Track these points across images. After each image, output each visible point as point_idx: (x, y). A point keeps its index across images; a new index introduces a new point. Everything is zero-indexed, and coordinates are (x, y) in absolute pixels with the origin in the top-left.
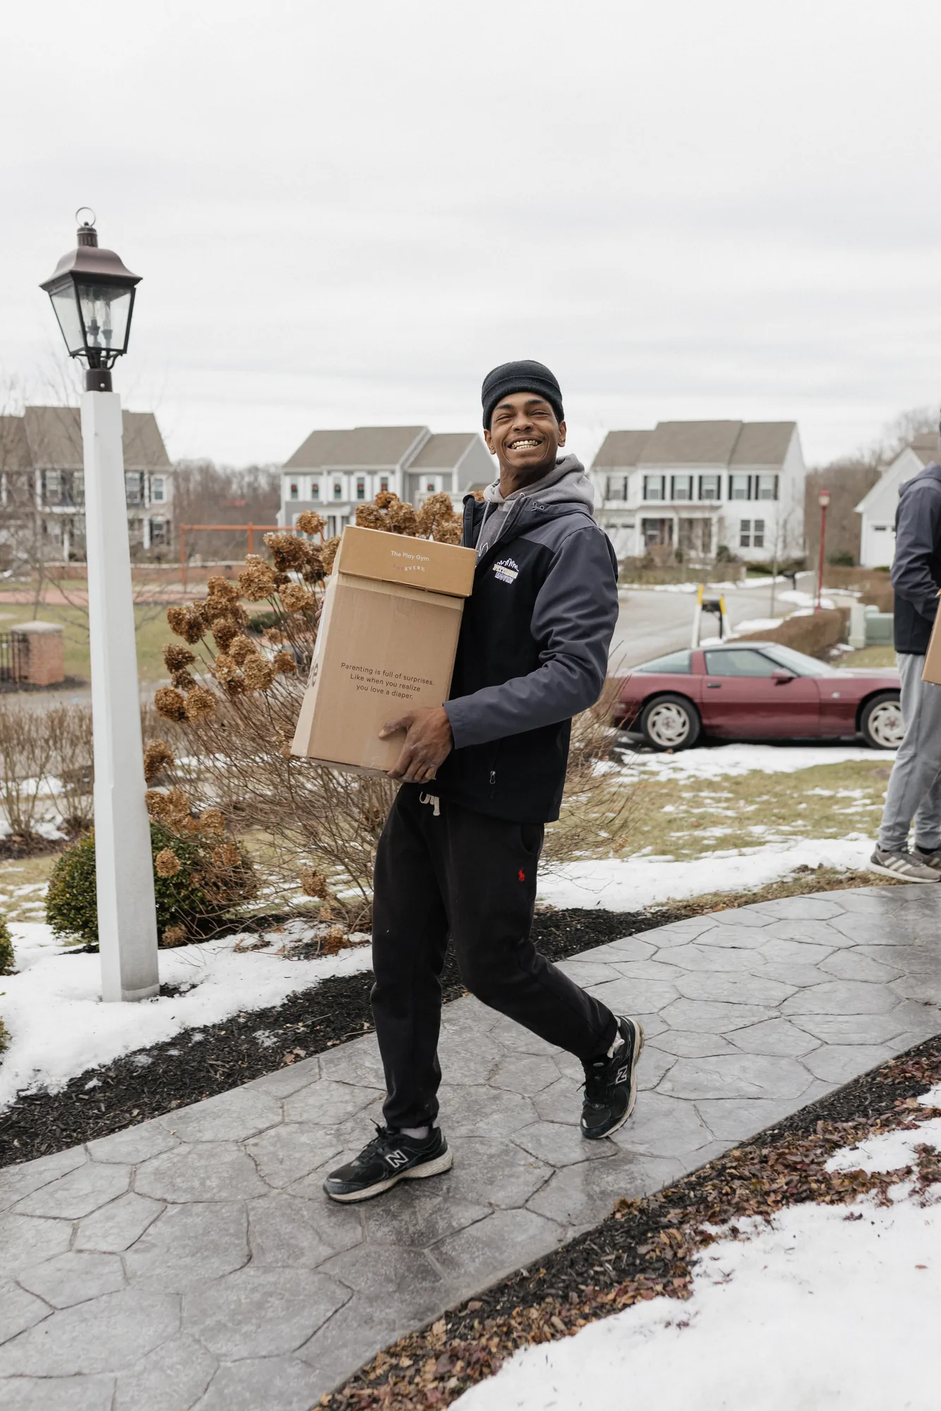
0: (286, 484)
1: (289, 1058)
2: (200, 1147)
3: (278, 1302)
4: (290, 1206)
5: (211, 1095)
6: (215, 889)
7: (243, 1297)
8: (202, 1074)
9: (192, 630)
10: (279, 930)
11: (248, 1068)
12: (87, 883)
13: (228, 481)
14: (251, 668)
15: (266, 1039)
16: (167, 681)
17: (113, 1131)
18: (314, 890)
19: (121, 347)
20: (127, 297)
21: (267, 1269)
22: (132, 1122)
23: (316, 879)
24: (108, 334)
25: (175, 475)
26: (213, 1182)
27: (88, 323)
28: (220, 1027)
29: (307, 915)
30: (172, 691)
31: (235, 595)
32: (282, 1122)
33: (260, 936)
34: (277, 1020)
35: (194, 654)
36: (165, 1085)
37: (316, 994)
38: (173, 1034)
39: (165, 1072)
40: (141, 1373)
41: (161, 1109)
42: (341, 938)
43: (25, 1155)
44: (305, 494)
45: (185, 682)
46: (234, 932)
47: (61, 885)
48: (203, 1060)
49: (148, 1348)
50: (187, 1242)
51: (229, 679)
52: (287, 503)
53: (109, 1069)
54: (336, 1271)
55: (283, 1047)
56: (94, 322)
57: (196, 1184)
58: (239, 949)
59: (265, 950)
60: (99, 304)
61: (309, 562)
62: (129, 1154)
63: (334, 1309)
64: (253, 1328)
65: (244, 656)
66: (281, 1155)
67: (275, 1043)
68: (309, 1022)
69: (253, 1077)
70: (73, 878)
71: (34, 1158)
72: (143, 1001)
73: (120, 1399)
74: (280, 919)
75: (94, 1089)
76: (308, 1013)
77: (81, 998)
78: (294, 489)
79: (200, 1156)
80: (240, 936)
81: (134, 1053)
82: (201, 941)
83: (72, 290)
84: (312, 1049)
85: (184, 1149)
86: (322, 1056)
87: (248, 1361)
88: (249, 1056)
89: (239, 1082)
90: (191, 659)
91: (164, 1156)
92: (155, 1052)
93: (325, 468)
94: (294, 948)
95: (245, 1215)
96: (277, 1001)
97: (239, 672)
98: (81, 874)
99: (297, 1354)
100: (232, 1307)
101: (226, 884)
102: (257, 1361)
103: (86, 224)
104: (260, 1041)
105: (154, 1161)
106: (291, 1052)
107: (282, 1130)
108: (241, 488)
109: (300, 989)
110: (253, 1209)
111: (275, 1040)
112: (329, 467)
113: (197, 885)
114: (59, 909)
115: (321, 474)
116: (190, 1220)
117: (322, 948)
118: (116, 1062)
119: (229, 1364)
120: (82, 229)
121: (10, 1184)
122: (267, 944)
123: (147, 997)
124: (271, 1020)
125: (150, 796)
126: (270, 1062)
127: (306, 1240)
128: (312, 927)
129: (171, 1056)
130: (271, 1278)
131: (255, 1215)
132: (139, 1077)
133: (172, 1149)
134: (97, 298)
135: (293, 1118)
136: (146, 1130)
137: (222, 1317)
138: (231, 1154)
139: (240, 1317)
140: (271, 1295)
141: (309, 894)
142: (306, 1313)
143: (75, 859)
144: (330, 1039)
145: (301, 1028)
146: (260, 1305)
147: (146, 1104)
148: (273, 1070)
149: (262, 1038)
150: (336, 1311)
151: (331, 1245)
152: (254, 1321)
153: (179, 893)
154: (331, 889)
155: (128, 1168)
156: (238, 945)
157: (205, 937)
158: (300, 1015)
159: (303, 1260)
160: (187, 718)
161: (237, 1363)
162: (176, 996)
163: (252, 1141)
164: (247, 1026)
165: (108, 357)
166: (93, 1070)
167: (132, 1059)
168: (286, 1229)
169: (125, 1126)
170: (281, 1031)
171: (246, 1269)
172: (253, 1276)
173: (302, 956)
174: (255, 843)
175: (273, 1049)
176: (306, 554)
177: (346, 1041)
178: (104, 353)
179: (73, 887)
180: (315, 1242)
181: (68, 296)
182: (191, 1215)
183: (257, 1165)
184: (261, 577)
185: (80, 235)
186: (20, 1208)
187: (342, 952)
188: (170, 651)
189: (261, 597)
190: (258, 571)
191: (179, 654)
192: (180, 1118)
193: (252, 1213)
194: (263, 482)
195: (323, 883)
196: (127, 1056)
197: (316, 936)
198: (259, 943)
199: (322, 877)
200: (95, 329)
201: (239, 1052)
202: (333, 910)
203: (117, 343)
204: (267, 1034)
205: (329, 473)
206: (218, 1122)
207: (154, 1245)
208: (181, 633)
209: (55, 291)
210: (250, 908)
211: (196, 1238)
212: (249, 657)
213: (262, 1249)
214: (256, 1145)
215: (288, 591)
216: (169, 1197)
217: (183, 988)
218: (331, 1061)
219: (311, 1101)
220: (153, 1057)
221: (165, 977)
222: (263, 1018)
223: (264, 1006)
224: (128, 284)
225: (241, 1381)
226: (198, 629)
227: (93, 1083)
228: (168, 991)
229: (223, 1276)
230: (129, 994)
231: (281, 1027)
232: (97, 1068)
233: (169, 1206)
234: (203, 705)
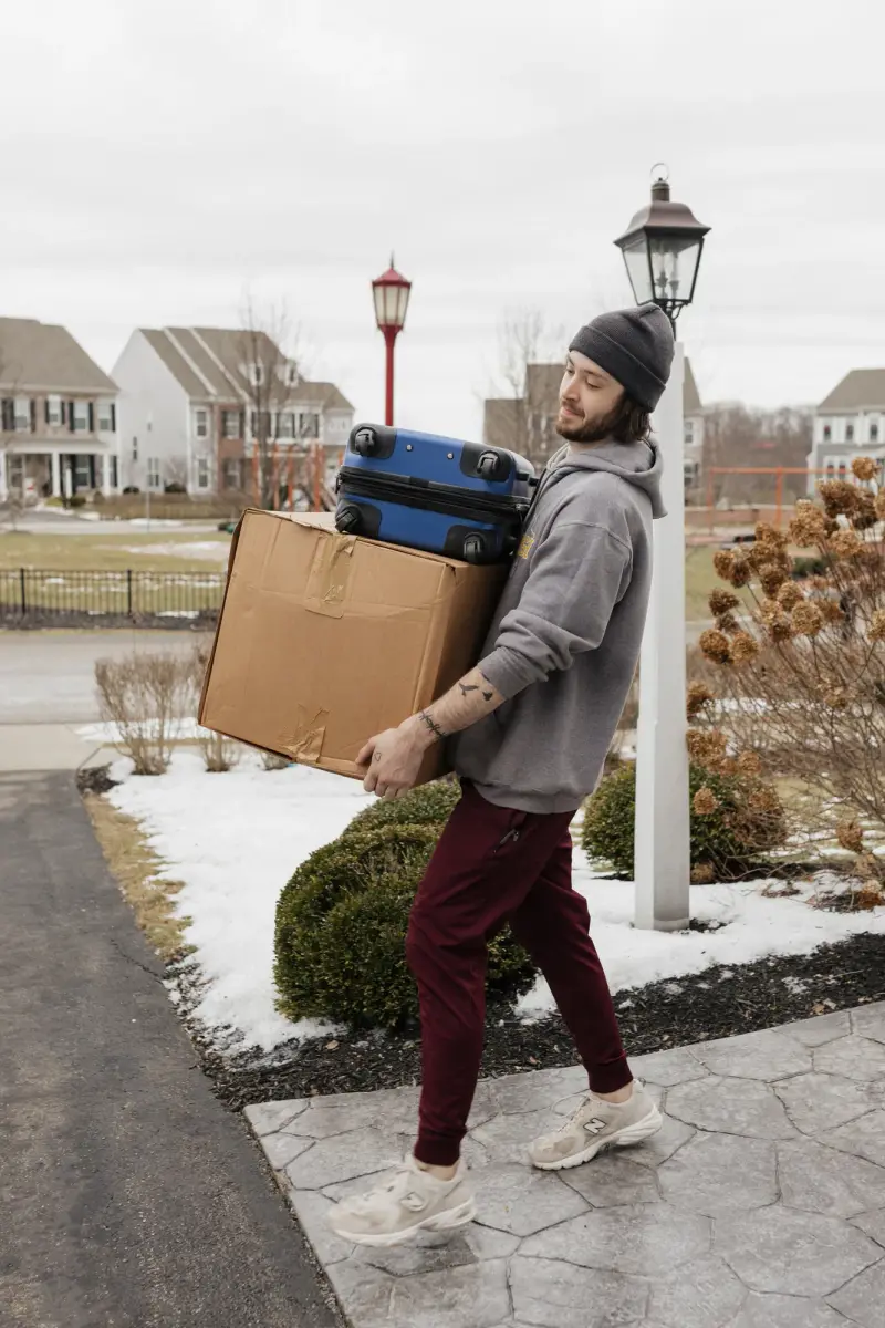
0: (818, 426)
1: (819, 1008)
2: (729, 1081)
3: (807, 1246)
4: (819, 1153)
5: (740, 1031)
6: (745, 832)
7: (772, 1233)
8: (731, 1011)
9: (739, 575)
10: (807, 879)
11: (778, 1012)
12: (622, 814)
13: (758, 423)
14: (800, 615)
15: (796, 986)
16: (711, 623)
17: (643, 1052)
18: (849, 842)
19: (687, 298)
20: (695, 248)
21: (796, 1211)
22: (662, 1046)
23: (852, 832)
24: (675, 285)
25: (707, 419)
26: (742, 1117)
27: (657, 276)
28: (749, 967)
29: (837, 867)
30: (717, 634)
31: (783, 540)
32: (812, 1071)
33: (789, 884)
34: (806, 969)
35: (738, 598)
36: (695, 1016)
37: (849, 948)
38: (703, 968)
39: (695, 1003)
40: (674, 1283)
41: (693, 1040)
42: (877, 895)
43: (564, 1061)
44: (838, 436)
45: (729, 625)
46: (762, 876)
47: (597, 814)
48: (732, 997)
49: (679, 1261)
50: (717, 1169)
51: (775, 624)
52: (819, 446)
53: (642, 993)
54: (866, 1227)
55: (813, 996)
56: (663, 274)
57: (725, 1116)
58: (768, 894)
59: (794, 897)
60: (668, 256)
61: (860, 509)
62: (660, 1076)
63: (866, 1264)
64: (783, 1265)
65: (792, 602)
66: (810, 1102)
67: (804, 991)
68: (840, 976)
69: (781, 1022)
70: (609, 808)
71: (571, 1065)
72: (675, 932)
73: (655, 1303)
74: (810, 869)
75: (628, 1009)
76: (840, 966)
77: (617, 922)
78: (827, 431)
79: (729, 1089)
80: (770, 881)
81: (666, 981)
82: (730, 881)
83: (644, 245)
84: (843, 1002)
85: (713, 1080)
86: (855, 1011)
87: (779, 1296)
88: (778, 1000)
89: (767, 1024)
90: (735, 603)
91: (694, 1084)
92: (686, 983)
93: (860, 409)
94: (824, 900)
95: (774, 1154)
96: (807, 950)
97: (786, 618)
98: (617, 804)
99: (828, 1299)
100: (762, 1240)
101: (757, 827)
102: (787, 1298)
103: (660, 179)
104: (789, 987)
105: (684, 1087)
106: (821, 1003)
107: (812, 1078)
108: (771, 429)
109: (832, 941)
110: (782, 1150)
111: (805, 988)
112: (866, 407)
113: (728, 827)
114: (595, 835)
115: (857, 414)
116: (718, 1149)
117: (856, 902)
118: (648, 987)
119: (758, 1294)
120: (656, 185)
121: (551, 1085)
122: (797, 892)
123: (679, 929)
124: (801, 967)
125: (691, 735)
126: (799, 1010)
127: (836, 1190)
128: (844, 880)
129: (701, 989)
130: (800, 1221)
131: (784, 1156)
132: (672, 1004)
133: (703, 1078)
134: (666, 251)
135: (822, 1068)
136: (676, 1056)
137: (751, 1248)
138: (761, 1094)
139: (770, 1252)
140: (800, 1237)
141: (844, 847)
142: (836, 1262)
143: (613, 789)
144: (861, 995)
145: (831, 980)
146: (790, 1244)
147: (676, 1031)
148: (802, 1018)
149: (791, 985)
150: (867, 1267)
151: (862, 1200)
152: (783, 1258)
153: (710, 832)
154: (865, 844)
155: (660, 1090)
156: (765, 890)
157: (734, 878)
158: (831, 968)
159: (833, 1209)
160: (731, 661)
161: (767, 1295)
162: (707, 931)
163: (781, 1084)
164: (775, 971)
165: (673, 307)
166: (627, 992)
167: (663, 986)
168: (815, 1176)
169: (656, 1049)
170: (811, 981)
171: (775, 1207)
172: (782, 1215)
173: (834, 908)
174: (787, 789)
175: (802, 996)
176: (859, 500)
177: (876, 1000)
178: (670, 304)
179: (609, 816)
180: (846, 1195)
181: (640, 251)
182: (720, 1144)
183: (786, 1108)
184: (813, 523)
185: (653, 191)
186: (558, 1109)
187: (877, 908)
188: (715, 595)
189: (811, 544)
190: (808, 516)
191: (723, 597)
192: (709, 1050)
193: (781, 1154)
194: (794, 424)
195: (860, 836)
196: (658, 983)
197: (849, 890)
198: (788, 890)
199: (859, 830)
200: (663, 281)
201: (768, 995)
202: (870, 864)
203: (683, 294)
204: (796, 981)
205: (866, 413)
206: (747, 1059)
207: (684, 1167)
208: (727, 578)
209: (627, 246)
210: (781, 853)
211: (725, 1166)
212: (799, 604)
213: (792, 1191)
214: (785, 1088)
215: (841, 539)
216: (700, 1125)
217: (713, 925)
218: (861, 1018)
219: (842, 1054)
220: (683, 987)
221: (695, 911)
222: (793, 964)
223: (793, 953)
224: (697, 235)
225: (770, 1313)
226: (744, 574)
227: (627, 1004)
228: (698, 926)
229: (751, 1210)
230: (662, 924)
231: (811, 976)
232: (630, 989)
233: (699, 1132)
234: (749, 648)
